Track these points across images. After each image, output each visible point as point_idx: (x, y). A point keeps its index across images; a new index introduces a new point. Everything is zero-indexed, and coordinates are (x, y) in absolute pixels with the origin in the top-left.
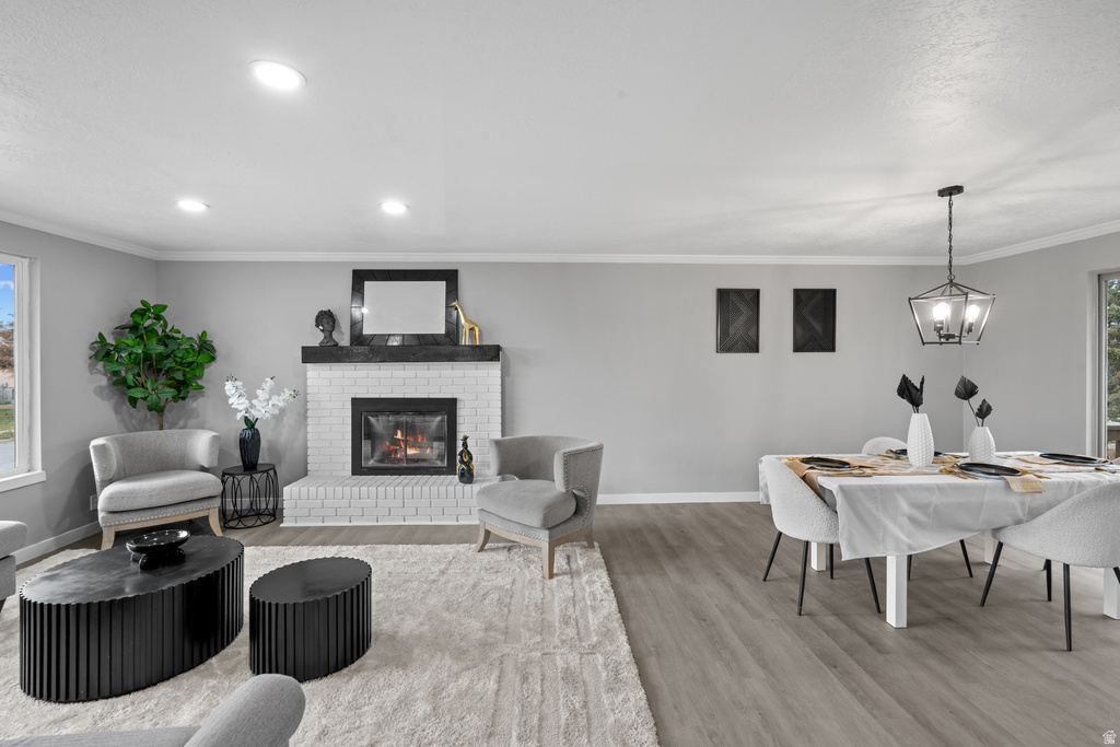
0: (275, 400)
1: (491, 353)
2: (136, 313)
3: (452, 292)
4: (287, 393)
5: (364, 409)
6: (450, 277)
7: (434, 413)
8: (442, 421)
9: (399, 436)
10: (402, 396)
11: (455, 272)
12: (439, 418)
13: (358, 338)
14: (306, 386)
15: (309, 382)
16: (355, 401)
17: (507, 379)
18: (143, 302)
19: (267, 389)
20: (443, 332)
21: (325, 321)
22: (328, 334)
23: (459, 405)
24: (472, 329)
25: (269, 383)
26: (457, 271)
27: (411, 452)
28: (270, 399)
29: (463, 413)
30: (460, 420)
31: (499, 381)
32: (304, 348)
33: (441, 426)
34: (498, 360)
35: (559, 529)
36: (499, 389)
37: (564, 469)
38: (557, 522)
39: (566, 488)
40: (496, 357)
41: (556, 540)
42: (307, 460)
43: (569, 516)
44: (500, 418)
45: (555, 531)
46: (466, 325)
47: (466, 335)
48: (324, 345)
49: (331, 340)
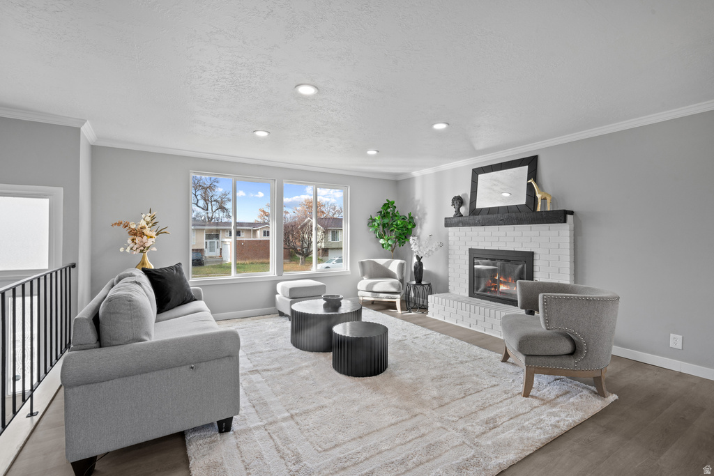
0: (431, 247)
1: (560, 216)
2: (385, 205)
3: (533, 174)
5: (475, 255)
6: (532, 162)
7: (517, 262)
8: (523, 267)
11: (535, 158)
12: (520, 266)
13: (474, 211)
14: (448, 240)
15: (450, 238)
16: (470, 250)
18: (387, 200)
19: (427, 241)
20: (524, 203)
21: (455, 202)
22: (457, 209)
23: (536, 257)
24: (545, 199)
25: (429, 238)
26: (537, 156)
27: (502, 288)
28: (428, 247)
29: (539, 264)
30: (536, 269)
31: (568, 240)
32: (446, 218)
33: (521, 272)
34: (565, 222)
35: (538, 359)
36: (568, 246)
37: (544, 309)
38: (537, 353)
39: (546, 326)
40: (563, 219)
41: (535, 368)
42: (448, 283)
43: (556, 353)
44: (569, 270)
45: (533, 359)
46: (539, 196)
47: (540, 204)
48: (455, 216)
49: (458, 214)
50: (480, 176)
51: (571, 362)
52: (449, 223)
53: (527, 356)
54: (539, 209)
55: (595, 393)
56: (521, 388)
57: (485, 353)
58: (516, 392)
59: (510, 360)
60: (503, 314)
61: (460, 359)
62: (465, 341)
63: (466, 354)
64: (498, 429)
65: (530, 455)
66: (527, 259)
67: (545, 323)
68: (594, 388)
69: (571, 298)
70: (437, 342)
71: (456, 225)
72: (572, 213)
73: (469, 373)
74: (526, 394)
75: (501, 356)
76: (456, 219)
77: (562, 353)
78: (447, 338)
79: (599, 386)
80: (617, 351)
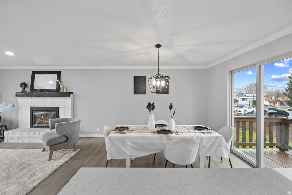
0: (6, 107)
1: (68, 94)
3: (59, 78)
4: (10, 105)
5: (33, 110)
6: (59, 73)
7: (52, 111)
8: (55, 113)
9: (42, 118)
10: (44, 106)
11: (60, 72)
12: (54, 113)
13: (32, 90)
14: (18, 103)
15: (19, 102)
16: (31, 108)
17: (74, 102)
19: (4, 104)
20: (55, 89)
21: (22, 85)
22: (23, 89)
23: (60, 109)
24: (63, 88)
25: (4, 103)
26: (60, 71)
27: (46, 122)
28: (4, 107)
29: (61, 111)
30: (60, 113)
31: (71, 102)
32: (16, 93)
33: (54, 115)
34: (70, 96)
35: (54, 146)
36: (71, 104)
37: (56, 128)
38: (54, 144)
39: (57, 134)
40: (69, 95)
41: (53, 149)
42: (18, 124)
43: (61, 142)
44: (71, 112)
45: (52, 147)
46: (61, 86)
47: (61, 89)
48: (22, 92)
49: (24, 91)
50: (36, 76)
51: (66, 143)
52: (18, 95)
53: (50, 146)
54: (61, 91)
55: (74, 151)
56: (48, 159)
57: (35, 150)
58: (46, 160)
59: (46, 150)
60: (43, 133)
61: (22, 157)
62: (25, 148)
63: (26, 153)
64: (35, 176)
65: (46, 178)
66: (56, 110)
67: (57, 133)
68: (74, 150)
69: (65, 124)
70: (8, 153)
71: (23, 96)
72: (72, 93)
73: (25, 161)
74: (50, 159)
75: (42, 149)
76: (22, 94)
77: (63, 141)
78: (15, 150)
79: (75, 148)
80: (81, 136)
